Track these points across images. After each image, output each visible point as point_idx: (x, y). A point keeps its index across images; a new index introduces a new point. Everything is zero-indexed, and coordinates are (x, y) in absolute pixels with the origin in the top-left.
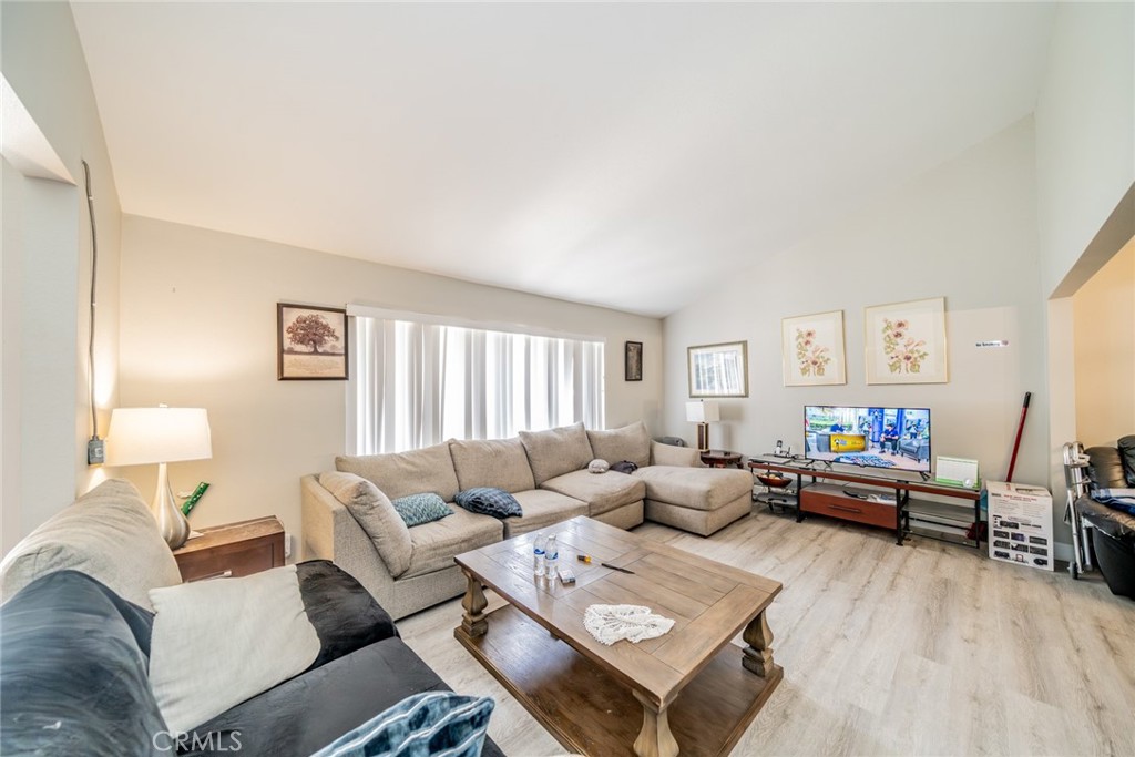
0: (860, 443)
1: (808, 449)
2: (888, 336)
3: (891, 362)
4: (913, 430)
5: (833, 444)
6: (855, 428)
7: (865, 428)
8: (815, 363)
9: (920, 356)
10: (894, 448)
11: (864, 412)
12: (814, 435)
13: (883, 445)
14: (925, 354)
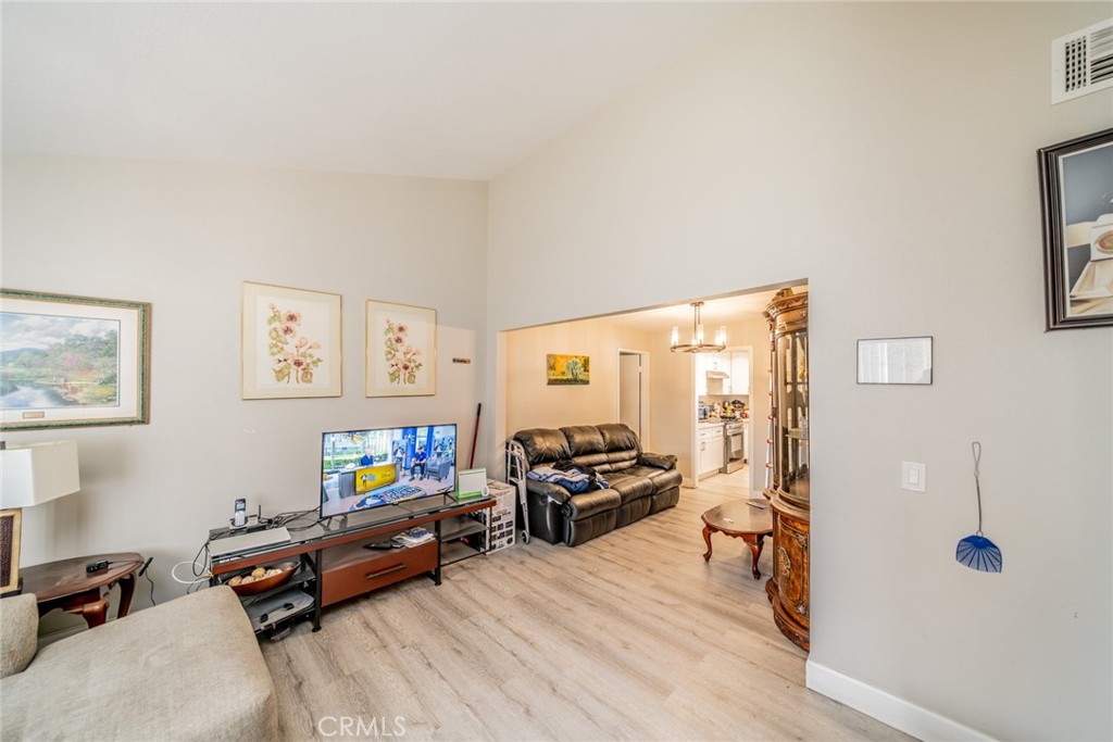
0: (390, 475)
1: (324, 498)
2: (389, 339)
3: (392, 370)
4: (439, 450)
5: (359, 482)
6: (390, 457)
7: (399, 455)
8: (298, 364)
9: (417, 367)
10: (422, 472)
11: (398, 434)
12: (336, 476)
13: (413, 472)
14: (420, 365)
